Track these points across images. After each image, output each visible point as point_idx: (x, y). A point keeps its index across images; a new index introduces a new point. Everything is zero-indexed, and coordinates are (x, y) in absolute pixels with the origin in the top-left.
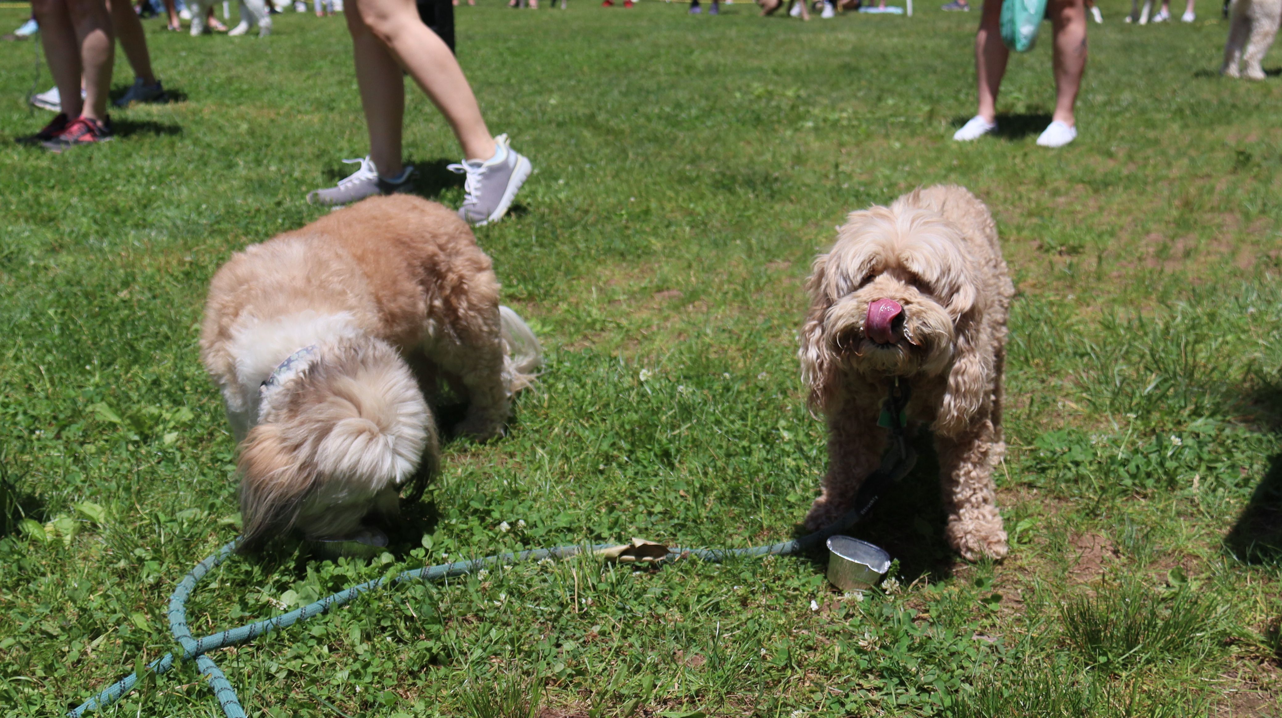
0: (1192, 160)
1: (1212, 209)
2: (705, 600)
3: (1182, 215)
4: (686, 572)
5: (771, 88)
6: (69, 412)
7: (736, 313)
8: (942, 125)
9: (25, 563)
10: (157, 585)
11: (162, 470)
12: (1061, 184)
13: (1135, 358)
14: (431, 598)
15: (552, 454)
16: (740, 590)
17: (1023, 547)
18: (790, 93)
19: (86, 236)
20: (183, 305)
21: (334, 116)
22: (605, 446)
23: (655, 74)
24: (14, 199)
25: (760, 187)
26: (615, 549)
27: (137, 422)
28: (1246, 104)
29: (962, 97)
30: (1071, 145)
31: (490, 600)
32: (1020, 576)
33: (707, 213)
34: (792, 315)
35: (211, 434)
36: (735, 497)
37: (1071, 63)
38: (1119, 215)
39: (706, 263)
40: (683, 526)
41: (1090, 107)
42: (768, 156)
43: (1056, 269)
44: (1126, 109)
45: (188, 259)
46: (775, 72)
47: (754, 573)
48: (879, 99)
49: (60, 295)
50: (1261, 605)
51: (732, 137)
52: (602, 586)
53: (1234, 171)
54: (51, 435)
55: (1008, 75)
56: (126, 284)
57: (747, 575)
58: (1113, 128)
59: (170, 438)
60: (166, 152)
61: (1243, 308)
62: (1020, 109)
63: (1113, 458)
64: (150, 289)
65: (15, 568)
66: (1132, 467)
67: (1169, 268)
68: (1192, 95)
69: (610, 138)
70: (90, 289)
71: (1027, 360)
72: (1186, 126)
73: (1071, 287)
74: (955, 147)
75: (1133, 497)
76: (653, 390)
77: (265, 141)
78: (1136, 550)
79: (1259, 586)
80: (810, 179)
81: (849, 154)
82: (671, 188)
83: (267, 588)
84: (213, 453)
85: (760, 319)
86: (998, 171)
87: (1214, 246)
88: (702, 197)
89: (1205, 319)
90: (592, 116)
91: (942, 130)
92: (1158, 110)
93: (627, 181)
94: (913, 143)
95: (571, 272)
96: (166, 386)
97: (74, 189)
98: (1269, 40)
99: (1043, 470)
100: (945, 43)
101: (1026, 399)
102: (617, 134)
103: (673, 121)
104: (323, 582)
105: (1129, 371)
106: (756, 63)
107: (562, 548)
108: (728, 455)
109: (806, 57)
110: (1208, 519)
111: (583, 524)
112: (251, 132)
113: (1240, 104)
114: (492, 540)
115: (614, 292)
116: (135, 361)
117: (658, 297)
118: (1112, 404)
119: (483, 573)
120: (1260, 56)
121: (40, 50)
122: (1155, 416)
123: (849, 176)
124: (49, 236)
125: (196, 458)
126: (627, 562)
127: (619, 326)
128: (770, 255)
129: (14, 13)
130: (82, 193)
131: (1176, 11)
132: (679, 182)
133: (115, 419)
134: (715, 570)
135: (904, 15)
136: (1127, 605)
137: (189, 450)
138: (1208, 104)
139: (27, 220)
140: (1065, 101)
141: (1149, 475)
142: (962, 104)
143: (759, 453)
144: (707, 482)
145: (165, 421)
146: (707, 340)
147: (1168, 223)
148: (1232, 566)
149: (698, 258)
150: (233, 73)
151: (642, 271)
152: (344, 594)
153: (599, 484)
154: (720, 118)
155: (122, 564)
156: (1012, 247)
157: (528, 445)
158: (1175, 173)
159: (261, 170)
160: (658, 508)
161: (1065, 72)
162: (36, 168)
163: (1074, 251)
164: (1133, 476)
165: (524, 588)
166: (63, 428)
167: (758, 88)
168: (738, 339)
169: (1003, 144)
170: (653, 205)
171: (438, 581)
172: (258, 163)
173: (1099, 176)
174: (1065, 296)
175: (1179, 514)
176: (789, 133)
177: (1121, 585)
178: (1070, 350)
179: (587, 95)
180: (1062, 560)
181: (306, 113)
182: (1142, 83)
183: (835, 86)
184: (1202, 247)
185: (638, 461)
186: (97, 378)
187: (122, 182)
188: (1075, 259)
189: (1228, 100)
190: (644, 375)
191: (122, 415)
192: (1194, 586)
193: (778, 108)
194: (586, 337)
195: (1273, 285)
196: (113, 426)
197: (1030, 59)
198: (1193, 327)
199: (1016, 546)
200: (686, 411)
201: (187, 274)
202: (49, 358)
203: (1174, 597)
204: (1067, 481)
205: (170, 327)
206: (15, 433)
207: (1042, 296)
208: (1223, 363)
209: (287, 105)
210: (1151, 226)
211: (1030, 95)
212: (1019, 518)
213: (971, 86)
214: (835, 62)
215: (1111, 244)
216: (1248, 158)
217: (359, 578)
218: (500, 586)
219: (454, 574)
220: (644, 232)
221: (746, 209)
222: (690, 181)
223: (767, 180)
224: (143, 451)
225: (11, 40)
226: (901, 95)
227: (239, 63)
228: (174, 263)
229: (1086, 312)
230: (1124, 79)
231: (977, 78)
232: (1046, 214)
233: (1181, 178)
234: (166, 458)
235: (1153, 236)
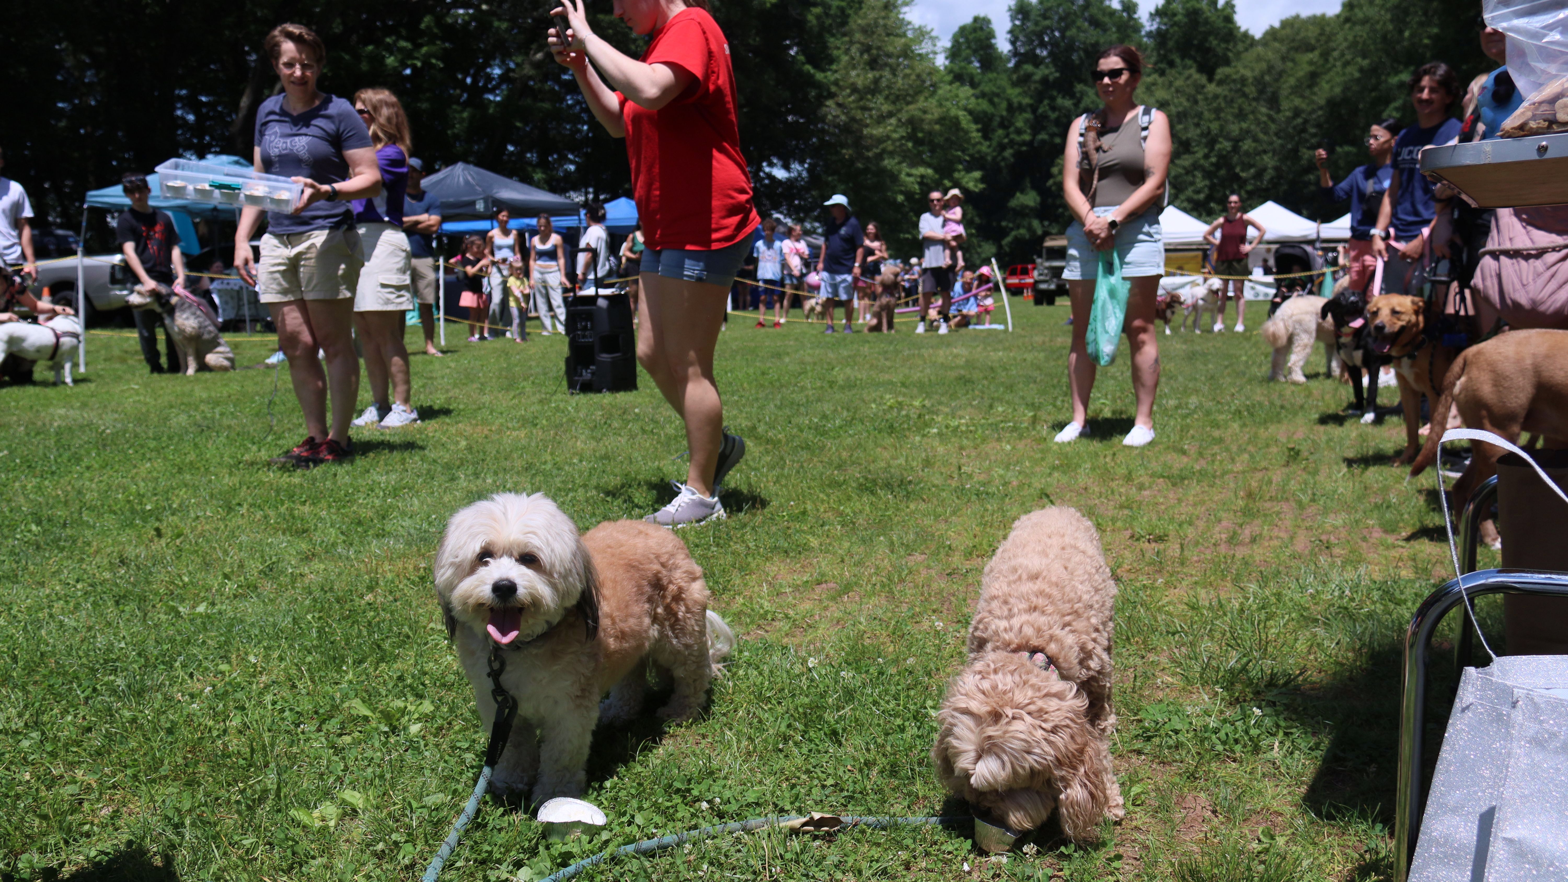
0: (1252, 456)
1: (1271, 499)
2: (875, 865)
3: (1247, 505)
4: (858, 841)
5: (900, 399)
6: (328, 707)
7: (884, 602)
8: (1045, 430)
9: (299, 849)
10: (411, 867)
11: (409, 757)
12: (1146, 480)
13: (1218, 635)
14: (645, 871)
15: (738, 734)
16: (904, 855)
17: (1137, 809)
18: (917, 403)
19: (334, 545)
20: (418, 606)
21: (538, 433)
22: (783, 728)
23: (803, 389)
24: (272, 513)
25: (897, 489)
26: (797, 821)
27: (387, 716)
28: (1292, 405)
29: (1059, 403)
30: (1151, 443)
31: (695, 871)
32: (1136, 835)
33: (855, 513)
34: (930, 603)
35: (450, 723)
36: (894, 769)
37: (1148, 378)
38: (1194, 505)
39: (856, 558)
40: (852, 797)
41: (1165, 411)
42: (901, 461)
43: (1147, 555)
44: (1194, 411)
45: (423, 565)
46: (903, 384)
47: (915, 841)
48: (991, 407)
49: (315, 600)
50: (1338, 858)
51: (871, 444)
52: (788, 856)
53: (1287, 464)
54: (314, 728)
55: (1096, 383)
56: (371, 589)
57: (908, 842)
58: (1185, 429)
59: (415, 729)
60: (399, 467)
61: (1303, 588)
62: (1107, 413)
63: (1206, 728)
64: (391, 592)
65: (289, 853)
66: (1222, 734)
67: (1241, 552)
68: (1248, 398)
69: (769, 447)
70: (341, 594)
71: (1128, 639)
72: (1244, 425)
73: (1159, 571)
74: (1055, 447)
75: (1224, 761)
76: (820, 675)
77: (481, 455)
78: (1231, 810)
79: (1336, 841)
80: (937, 480)
81: (968, 456)
82: (823, 492)
83: (505, 864)
84: (452, 741)
85: (904, 608)
86: (1093, 469)
87: (1275, 532)
88: (849, 499)
89: (1273, 600)
90: (754, 428)
91: (1044, 433)
92: (1220, 412)
93: (786, 486)
94: (1021, 445)
95: (744, 569)
96: (409, 681)
97: (323, 504)
98: (1308, 350)
99: (1149, 739)
100: (1042, 355)
101: (1130, 673)
102: (776, 443)
103: (821, 431)
104: (553, 859)
105: (1214, 648)
106: (887, 377)
107: (752, 822)
108: (887, 734)
109: (928, 371)
110: (1288, 780)
111: (768, 797)
112: (469, 448)
113: (1288, 406)
114: (693, 815)
115: (781, 586)
116: (382, 660)
117: (818, 589)
118: (1201, 677)
119: (688, 846)
120: (1301, 363)
121: (287, 377)
122: (1238, 687)
123: (970, 476)
124: (304, 546)
125: (437, 745)
126: (807, 832)
127: (787, 617)
128: (910, 549)
129: (264, 344)
130: (330, 507)
131: (1229, 322)
132: (829, 486)
133: (368, 713)
134: (881, 836)
135: (1006, 331)
136: (1228, 863)
137: (431, 739)
138: (1260, 404)
139: (284, 533)
140: (1144, 408)
141: (1236, 741)
142: (1059, 410)
143: (912, 730)
144: (870, 757)
145: (409, 713)
146: (862, 627)
147: (1235, 512)
148: (1312, 822)
149: (849, 552)
150: (450, 394)
151: (803, 567)
152: (571, 869)
153: (780, 762)
154: (860, 427)
155: (380, 846)
156: (1108, 537)
157: (717, 727)
158: (1238, 467)
159: (479, 482)
160: (830, 782)
161: (1143, 385)
162: (289, 485)
163: (1160, 539)
164: (1224, 743)
165: (723, 859)
166: (323, 722)
167: (890, 399)
168: (887, 627)
169: (1096, 445)
170: (809, 506)
171: (650, 854)
172: (476, 475)
173: (1175, 472)
174: (1155, 580)
175: (1264, 775)
176: (918, 438)
177: (1220, 842)
178: (1163, 628)
179: (748, 409)
180: (1171, 820)
181: (514, 429)
182: (1206, 389)
183: (954, 396)
184: (1265, 532)
185: (811, 741)
186: (350, 676)
187: (363, 496)
188: (1162, 546)
189: (1278, 403)
190: (812, 662)
191: (374, 710)
192: (1281, 841)
193: (907, 416)
194: (759, 627)
195: (1326, 567)
196: (366, 719)
197: (1112, 370)
198: (1263, 608)
199: (1131, 808)
200: (849, 695)
201: (422, 578)
202: (309, 659)
203: (1266, 851)
204: (1170, 747)
205: (410, 628)
206: (283, 727)
207: (1136, 579)
208: (1290, 638)
209: (497, 422)
210: (1222, 514)
211: (1114, 400)
212: (1133, 783)
213: (1066, 395)
214: (952, 374)
215: (1190, 532)
216: (1298, 453)
217: (584, 854)
218: (703, 858)
219: (664, 848)
220: (803, 531)
221: (887, 509)
222: (839, 485)
223: (902, 483)
224: (392, 740)
225: (262, 368)
226: (1008, 402)
227: (455, 385)
228: (411, 567)
229: (1173, 594)
230: (1191, 385)
231: (1070, 386)
232: (1135, 506)
233: (1244, 472)
234: (412, 746)
235: (1224, 523)
